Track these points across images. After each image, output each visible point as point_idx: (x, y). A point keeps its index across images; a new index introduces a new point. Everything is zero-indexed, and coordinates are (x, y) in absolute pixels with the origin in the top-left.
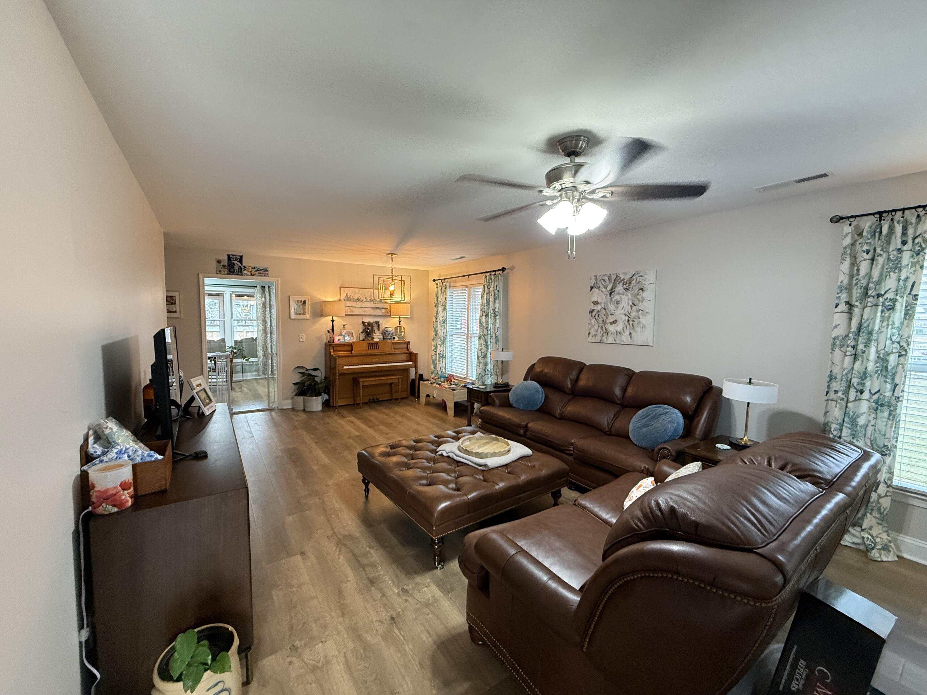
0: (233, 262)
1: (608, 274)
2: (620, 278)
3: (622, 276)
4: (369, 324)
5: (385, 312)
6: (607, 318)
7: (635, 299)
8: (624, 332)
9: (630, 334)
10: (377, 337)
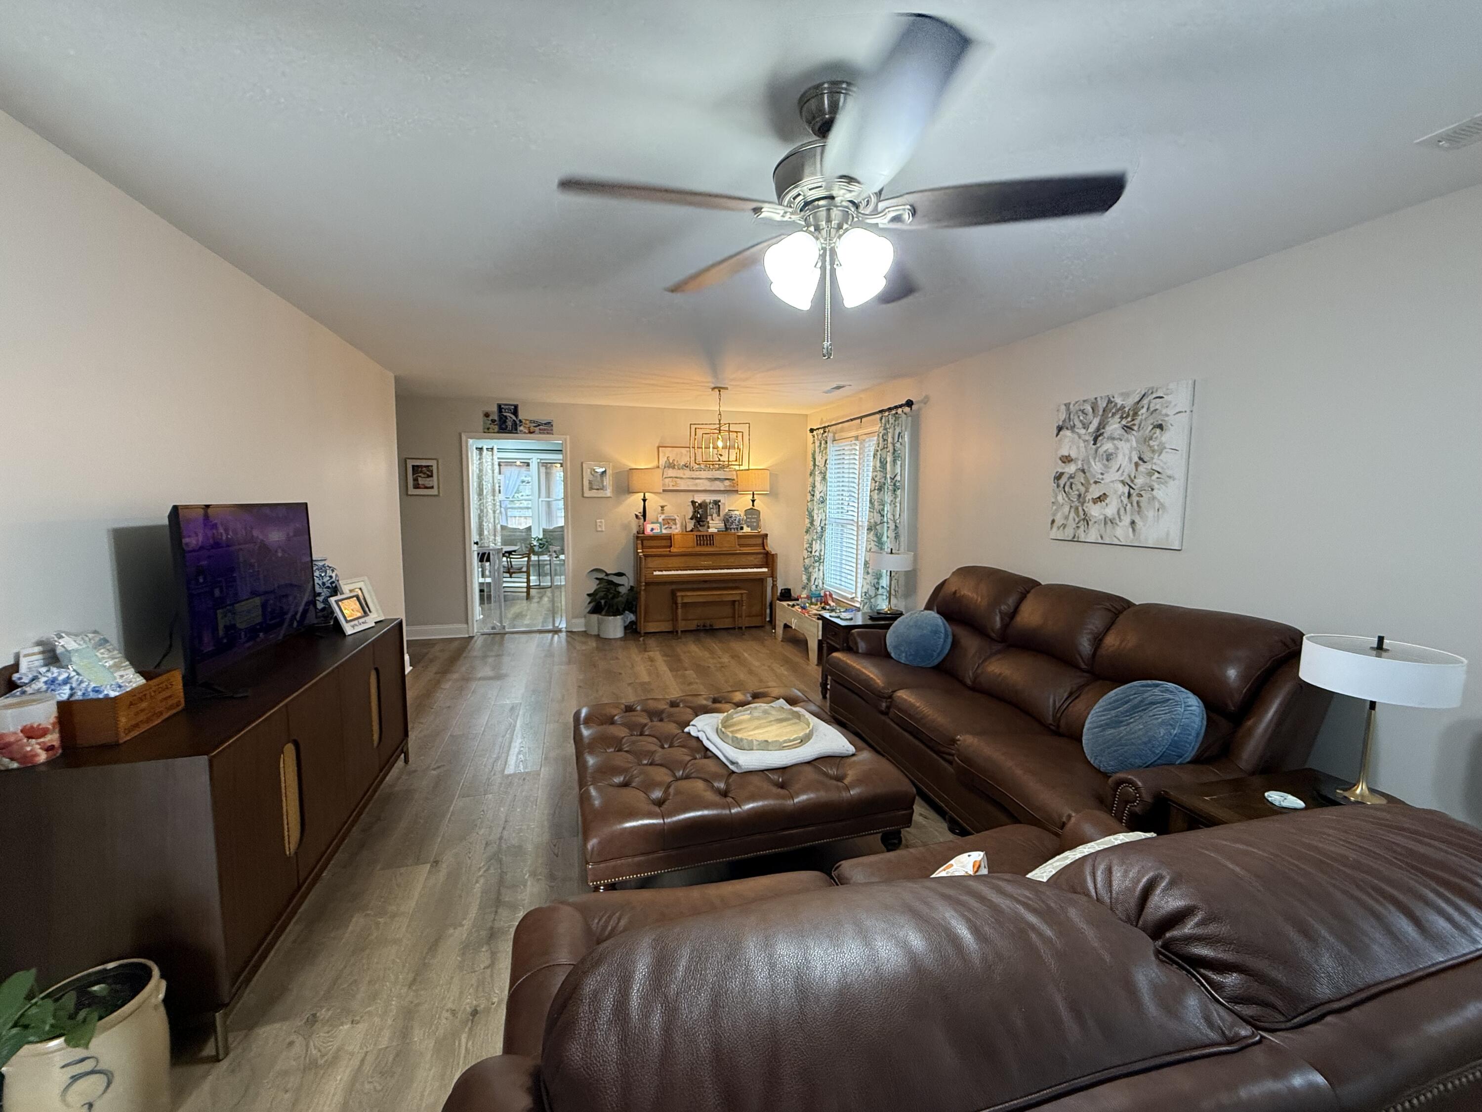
0: (505, 414)
1: (1092, 397)
2: (1116, 405)
3: (1119, 401)
4: (704, 505)
5: (730, 486)
6: (1087, 491)
7: (1145, 448)
8: (1120, 518)
9: (1133, 523)
10: (715, 525)
